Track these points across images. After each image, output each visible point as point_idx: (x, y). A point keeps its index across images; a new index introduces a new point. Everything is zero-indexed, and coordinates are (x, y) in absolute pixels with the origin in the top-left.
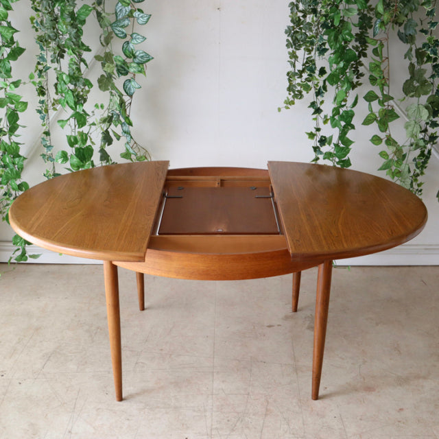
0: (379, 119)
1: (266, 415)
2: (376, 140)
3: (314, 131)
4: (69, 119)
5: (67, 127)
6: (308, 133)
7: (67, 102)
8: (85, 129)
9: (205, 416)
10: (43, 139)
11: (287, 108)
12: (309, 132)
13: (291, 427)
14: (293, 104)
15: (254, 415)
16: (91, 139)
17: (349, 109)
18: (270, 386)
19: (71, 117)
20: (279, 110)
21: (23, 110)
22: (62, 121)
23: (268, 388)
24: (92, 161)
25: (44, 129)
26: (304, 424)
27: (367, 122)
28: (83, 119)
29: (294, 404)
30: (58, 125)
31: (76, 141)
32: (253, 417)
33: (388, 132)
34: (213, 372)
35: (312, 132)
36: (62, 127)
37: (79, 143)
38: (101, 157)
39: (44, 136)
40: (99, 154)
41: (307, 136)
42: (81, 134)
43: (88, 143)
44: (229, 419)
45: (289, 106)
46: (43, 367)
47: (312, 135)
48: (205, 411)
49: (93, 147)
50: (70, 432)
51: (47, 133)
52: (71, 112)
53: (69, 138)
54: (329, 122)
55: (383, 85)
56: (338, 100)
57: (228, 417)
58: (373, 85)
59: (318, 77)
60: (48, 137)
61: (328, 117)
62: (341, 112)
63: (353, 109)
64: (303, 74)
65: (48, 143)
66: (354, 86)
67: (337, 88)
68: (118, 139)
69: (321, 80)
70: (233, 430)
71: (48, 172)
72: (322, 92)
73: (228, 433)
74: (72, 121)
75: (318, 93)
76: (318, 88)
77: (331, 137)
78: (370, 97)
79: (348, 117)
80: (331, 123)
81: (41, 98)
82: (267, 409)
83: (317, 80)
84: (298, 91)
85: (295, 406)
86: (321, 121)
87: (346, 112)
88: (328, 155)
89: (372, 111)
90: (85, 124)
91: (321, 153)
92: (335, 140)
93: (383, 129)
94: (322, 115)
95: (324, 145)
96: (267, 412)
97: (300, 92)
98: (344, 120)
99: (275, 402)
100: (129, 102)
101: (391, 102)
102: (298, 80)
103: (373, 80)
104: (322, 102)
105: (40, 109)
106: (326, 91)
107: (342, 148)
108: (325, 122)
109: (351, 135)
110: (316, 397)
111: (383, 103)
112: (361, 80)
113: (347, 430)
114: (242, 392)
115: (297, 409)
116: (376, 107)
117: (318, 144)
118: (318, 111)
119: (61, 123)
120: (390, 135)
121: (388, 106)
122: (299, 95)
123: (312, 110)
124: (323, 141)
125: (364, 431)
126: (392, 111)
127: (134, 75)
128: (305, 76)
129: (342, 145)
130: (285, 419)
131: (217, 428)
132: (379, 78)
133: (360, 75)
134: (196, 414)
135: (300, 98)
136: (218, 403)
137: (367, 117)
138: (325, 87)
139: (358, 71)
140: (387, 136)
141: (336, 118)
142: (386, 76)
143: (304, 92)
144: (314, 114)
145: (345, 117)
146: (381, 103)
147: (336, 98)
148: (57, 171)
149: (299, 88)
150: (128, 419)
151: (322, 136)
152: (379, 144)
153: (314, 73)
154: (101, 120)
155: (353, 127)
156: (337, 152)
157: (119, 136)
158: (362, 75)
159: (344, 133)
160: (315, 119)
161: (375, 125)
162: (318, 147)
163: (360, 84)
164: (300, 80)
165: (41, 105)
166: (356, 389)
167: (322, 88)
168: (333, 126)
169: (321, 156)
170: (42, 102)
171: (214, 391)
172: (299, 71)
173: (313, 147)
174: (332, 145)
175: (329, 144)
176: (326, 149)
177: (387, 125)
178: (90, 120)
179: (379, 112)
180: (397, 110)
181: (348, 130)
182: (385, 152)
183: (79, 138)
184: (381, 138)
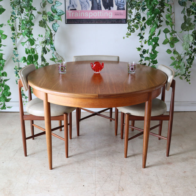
0: (170, 41)
1: (121, 175)
2: (169, 51)
3: (140, 47)
4: (26, 42)
5: (25, 45)
6: (137, 48)
8: (33, 47)
9: (92, 176)
10: (14, 51)
11: (128, 37)
12: (138, 48)
13: (133, 180)
14: (130, 35)
15: (116, 175)
17: (156, 36)
19: (27, 41)
20: (124, 38)
21: (4, 39)
23: (122, 163)
24: (37, 62)
25: (14, 47)
26: (139, 179)
27: (165, 43)
28: (33, 42)
29: (134, 170)
30: (21, 45)
31: (29, 52)
32: (115, 176)
33: (174, 47)
34: (95, 157)
36: (23, 45)
37: (31, 53)
38: (42, 60)
40: (41, 58)
41: (137, 50)
42: (32, 49)
43: (36, 53)
44: (104, 177)
45: (129, 36)
46: (14, 156)
47: (139, 49)
48: (92, 173)
49: (38, 55)
50: (27, 183)
51: (16, 49)
53: (26, 49)
54: (147, 43)
55: (172, 25)
56: (151, 32)
57: (103, 176)
58: (167, 25)
59: (142, 22)
60: (16, 50)
61: (147, 41)
62: (153, 38)
63: (158, 36)
64: (135, 21)
65: (16, 53)
66: (158, 27)
67: (151, 27)
68: (49, 52)
69: (143, 23)
70: (106, 181)
71: (16, 67)
72: (144, 29)
73: (103, 183)
74: (28, 43)
75: (142, 29)
76: (142, 27)
77: (148, 50)
78: (166, 31)
79: (156, 40)
80: (148, 43)
81: (13, 32)
82: (121, 172)
83: (141, 23)
84: (132, 29)
85: (135, 171)
86: (143, 42)
87: (155, 38)
88: (147, 58)
89: (167, 38)
90: (34, 44)
91: (143, 57)
92: (150, 51)
93: (172, 46)
94: (144, 39)
95: (145, 54)
96: (122, 174)
97: (133, 29)
98: (154, 41)
99: (125, 169)
100: (54, 34)
101: (175, 34)
102: (133, 24)
103: (167, 23)
104: (144, 34)
105: (12, 37)
106: (146, 28)
107: (153, 55)
108: (145, 43)
109: (157, 49)
110: (145, 167)
111: (172, 34)
112: (162, 24)
113: (160, 181)
114: (109, 165)
115: (136, 172)
116: (169, 36)
117: (142, 53)
118: (142, 38)
119: (22, 44)
120: (175, 49)
121: (174, 35)
122: (133, 31)
123: (139, 37)
124: (144, 52)
125: (168, 181)
126: (176, 38)
127: (57, 21)
128: (136, 21)
129: (153, 54)
130: (130, 176)
131: (98, 181)
132: (170, 21)
133: (161, 21)
134: (88, 175)
135: (134, 32)
136: (98, 170)
137: (164, 41)
138: (145, 27)
139: (160, 19)
140: (174, 50)
141: (151, 40)
142: (173, 21)
143: (135, 29)
144: (140, 39)
145: (155, 40)
146: (171, 34)
147: (150, 31)
148: (20, 67)
149: (133, 27)
150: (55, 178)
151: (144, 50)
152: (171, 53)
153: (140, 19)
154: (42, 42)
155: (158, 45)
156: (151, 57)
157: (49, 50)
158: (162, 21)
159: (154, 47)
160: (140, 41)
161: (168, 44)
162: (142, 55)
163: (161, 26)
164: (133, 23)
165: (13, 35)
166: (163, 164)
167: (144, 27)
168: (149, 45)
169: (143, 59)
170: (13, 34)
171: (96, 165)
172: (133, 19)
173: (140, 55)
174: (149, 53)
175: (147, 53)
176: (146, 55)
177: (174, 44)
178: (36, 43)
179: (170, 38)
180: (178, 38)
181: (156, 46)
182: (173, 57)
183: (31, 51)
184: (171, 50)
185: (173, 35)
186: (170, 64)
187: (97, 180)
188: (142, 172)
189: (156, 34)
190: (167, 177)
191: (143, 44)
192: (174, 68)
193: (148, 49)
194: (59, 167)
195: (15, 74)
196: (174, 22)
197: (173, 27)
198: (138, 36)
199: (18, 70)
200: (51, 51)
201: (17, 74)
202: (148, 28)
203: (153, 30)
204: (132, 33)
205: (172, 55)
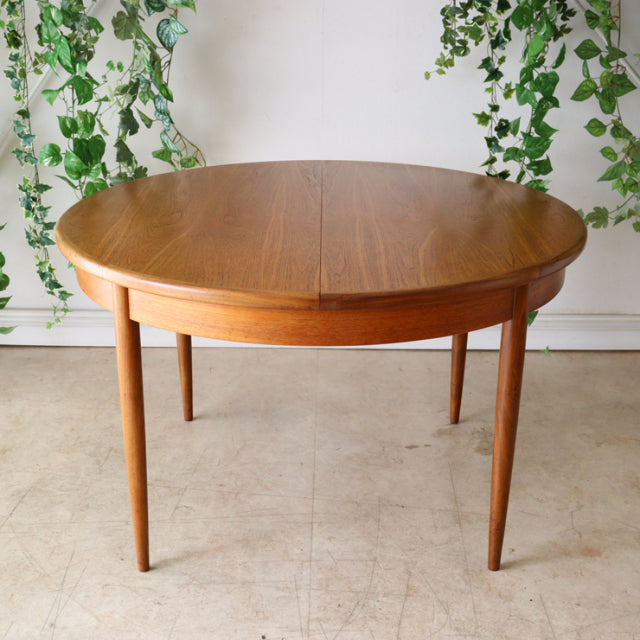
0: (601, 90)
1: (407, 595)
2: (595, 127)
3: (488, 111)
4: (62, 89)
5: (58, 101)
6: (477, 115)
7: (59, 59)
8: (90, 106)
9: (298, 598)
10: (17, 122)
11: (441, 72)
12: (480, 113)
13: (453, 618)
14: (452, 65)
15: (386, 595)
16: (101, 126)
17: (549, 70)
18: (413, 546)
19: (67, 84)
20: (427, 75)
22: (51, 91)
23: (410, 550)
24: (104, 164)
25: (19, 106)
26: (475, 612)
27: (580, 95)
28: (86, 89)
29: (458, 578)
30: (43, 99)
31: (75, 128)
32: (385, 599)
33: (616, 112)
34: (312, 523)
35: (483, 113)
36: (51, 101)
37: (80, 132)
38: (118, 155)
39: (19, 118)
40: (115, 150)
41: (476, 120)
42: (84, 115)
43: (97, 131)
44: (341, 602)
45: (445, 69)
46: (11, 515)
47: (483, 119)
48: (297, 589)
49: (106, 139)
50: (52, 625)
51: (24, 114)
52: (66, 76)
53: (62, 121)
54: (514, 95)
55: (610, 28)
56: (531, 53)
57: (339, 599)
58: (592, 27)
59: (495, 15)
60: (26, 120)
61: (513, 87)
62: (535, 76)
63: (557, 71)
64: (469, 11)
65: (26, 131)
66: (557, 34)
67: (529, 33)
68: (149, 126)
69: (500, 19)
70: (347, 622)
71: (26, 181)
72: (503, 41)
73: (338, 627)
74: (68, 92)
75: (496, 43)
76: (495, 34)
77: (517, 122)
78: (586, 51)
79: (548, 83)
80: (518, 97)
81: (14, 51)
82: (408, 586)
83: (493, 19)
84: (460, 41)
85: (458, 581)
86: (499, 93)
87: (545, 76)
88: (513, 154)
89: (589, 77)
90: (91, 98)
91: (500, 149)
92: (524, 127)
93: (607, 108)
94: (502, 82)
95: (506, 135)
96: (410, 591)
97: (464, 43)
98: (541, 89)
99: (423, 572)
100: (168, 58)
101: (621, 61)
102: (461, 22)
103: (592, 19)
104: (502, 60)
105: (12, 70)
106: (510, 39)
107: (537, 140)
108: (507, 95)
109: (551, 118)
110: (496, 564)
111: (608, 62)
112: (570, 23)
113: (554, 622)
114: (364, 556)
115: (462, 586)
116: (596, 69)
117: (495, 134)
118: (495, 75)
119: (48, 95)
120: (620, 118)
121: (618, 66)
122: (462, 49)
123: (485, 73)
124: (503, 128)
125: (585, 624)
126: (624, 76)
127: (176, 11)
128: (473, 13)
129: (536, 135)
130: (442, 603)
131: (318, 620)
132: (603, 13)
133: (568, 14)
134: (281, 594)
135: (464, 54)
136: (320, 576)
137: (580, 86)
138: (507, 33)
139: (565, 6)
140: (614, 122)
141: (527, 86)
142: (614, 12)
143: (471, 43)
144: (488, 80)
145: (543, 84)
146: (605, 62)
147: (526, 52)
148: (42, 181)
149: (461, 36)
150: (159, 603)
151: (501, 120)
152: (601, 134)
153: (489, 5)
154: (117, 89)
155: (556, 103)
156: (528, 147)
157: (151, 121)
158: (572, 13)
159: (539, 113)
160: (490, 90)
161: (593, 100)
162: (494, 139)
163: (569, 31)
164: (463, 20)
165: (13, 63)
166: (567, 553)
167: (502, 34)
168: (522, 101)
169: (499, 156)
170: (15, 58)
171: (313, 555)
172: (462, 4)
173: (487, 139)
174: (519, 135)
175: (515, 133)
176: (508, 142)
177: (615, 102)
178: (100, 92)
179: (601, 78)
180: (631, 76)
181: (548, 108)
182: (610, 148)
183: (80, 122)
184: (605, 123)
185: (613, 64)
186: (600, 176)
187: (313, 616)
188: (485, 586)
189: (550, 60)
190: (580, 608)
191: (500, 101)
192: (613, 188)
193: (519, 120)
194: (177, 560)
195: (24, 209)
196: (619, 17)
197: (614, 34)
198: (480, 67)
199: (33, 194)
200: (158, 126)
201: (28, 207)
202: (519, 37)
203: (538, 45)
204: (457, 59)
205: (607, 140)
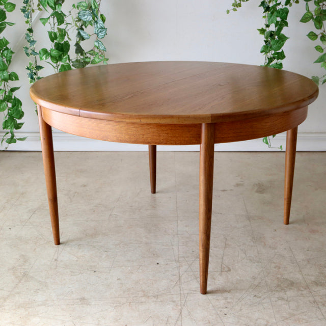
0: (315, 17)
1: (225, 248)
2: (312, 36)
3: (264, 27)
4: (49, 18)
5: (47, 24)
6: (259, 30)
7: (48, 3)
8: (63, 26)
9: (173, 249)
10: (27, 34)
11: (235, 10)
12: (260, 28)
13: (248, 256)
14: (240, 6)
15: (215, 247)
16: (68, 36)
17: (284, 6)
18: (227, 229)
19: (51, 16)
20: (228, 12)
21: (11, 11)
22: (44, 19)
23: (226, 230)
24: (69, 56)
25: (28, 26)
26: (258, 253)
27: (304, 20)
28: (61, 18)
29: (249, 240)
30: (40, 23)
31: (56, 38)
32: (215, 249)
33: (322, 29)
35: (262, 29)
36: (44, 24)
37: (58, 39)
38: (76, 50)
39: (28, 32)
40: (75, 48)
41: (259, 32)
42: (60, 30)
43: (66, 39)
44: (194, 250)
45: (237, 8)
46: (30, 218)
47: (262, 31)
48: (172, 245)
49: (70, 42)
50: (56, 260)
51: (30, 30)
52: (51, 11)
53: (50, 34)
60: (31, 33)
62: (277, 9)
63: (287, 7)
65: (31, 38)
70: (197, 258)
71: (31, 65)
73: (193, 260)
74: (52, 20)
82: (226, 244)
85: (250, 242)
87: (282, 9)
89: (309, 10)
90: (63, 23)
93: (318, 26)
96: (226, 246)
98: (280, 16)
99: (232, 239)
105: (24, 8)
111: (318, 3)
115: (252, 243)
119: (43, 21)
120: (324, 31)
121: (323, 4)
130: (242, 250)
131: (184, 257)
134: (164, 247)
135: (246, 1)
136: (183, 240)
137: (304, 16)
140: (322, 33)
145: (281, 13)
148: (39, 64)
152: (315, 39)
154: (77, 19)
155: (286, 24)
161: (311, 22)
165: (25, 5)
166: (302, 232)
170: (26, 2)
171: (179, 232)
177: (322, 23)
178: (68, 19)
179: (315, 11)
181: (283, 26)
182: (320, 46)
183: (58, 34)
184: (317, 34)
185: (321, 4)
186: (315, 61)
187: (181, 255)
188: (263, 244)
190: (309, 252)
192: (322, 67)
195: (29, 78)
198: (260, 6)
199: (34, 71)
201: (32, 78)
205: (318, 42)
